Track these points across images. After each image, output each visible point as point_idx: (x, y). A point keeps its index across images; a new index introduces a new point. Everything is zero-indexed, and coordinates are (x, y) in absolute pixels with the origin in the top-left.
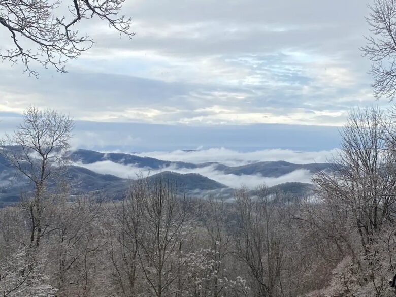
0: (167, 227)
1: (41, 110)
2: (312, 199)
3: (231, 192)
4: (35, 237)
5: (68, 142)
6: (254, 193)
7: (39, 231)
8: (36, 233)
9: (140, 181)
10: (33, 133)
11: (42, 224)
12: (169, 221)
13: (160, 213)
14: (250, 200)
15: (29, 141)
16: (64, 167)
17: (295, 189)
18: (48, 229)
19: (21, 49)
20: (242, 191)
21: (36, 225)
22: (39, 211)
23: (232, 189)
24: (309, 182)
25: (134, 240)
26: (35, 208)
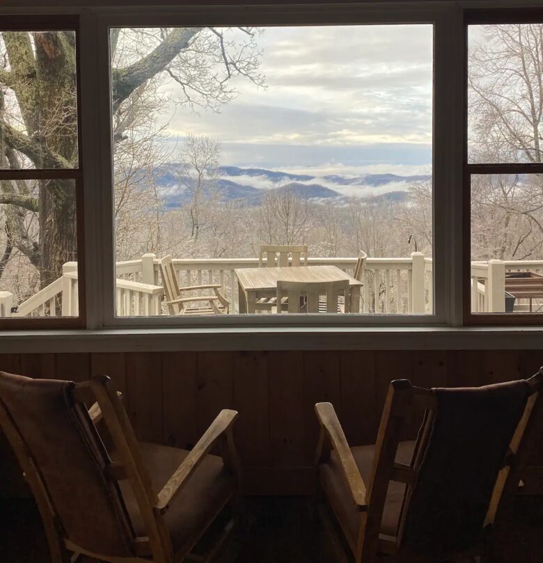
0: (294, 225)
1: (197, 136)
2: (409, 205)
3: (346, 199)
4: (195, 232)
5: (218, 160)
6: (364, 200)
7: (197, 227)
8: (195, 229)
9: (273, 191)
10: (192, 154)
11: (199, 223)
12: (295, 221)
13: (288, 215)
14: (360, 205)
15: (188, 160)
16: (215, 180)
17: (397, 197)
18: (204, 227)
19: (189, 97)
20: (354, 198)
21: (195, 225)
22: (197, 213)
23: (347, 197)
24: (407, 191)
25: (268, 235)
26: (194, 211)
